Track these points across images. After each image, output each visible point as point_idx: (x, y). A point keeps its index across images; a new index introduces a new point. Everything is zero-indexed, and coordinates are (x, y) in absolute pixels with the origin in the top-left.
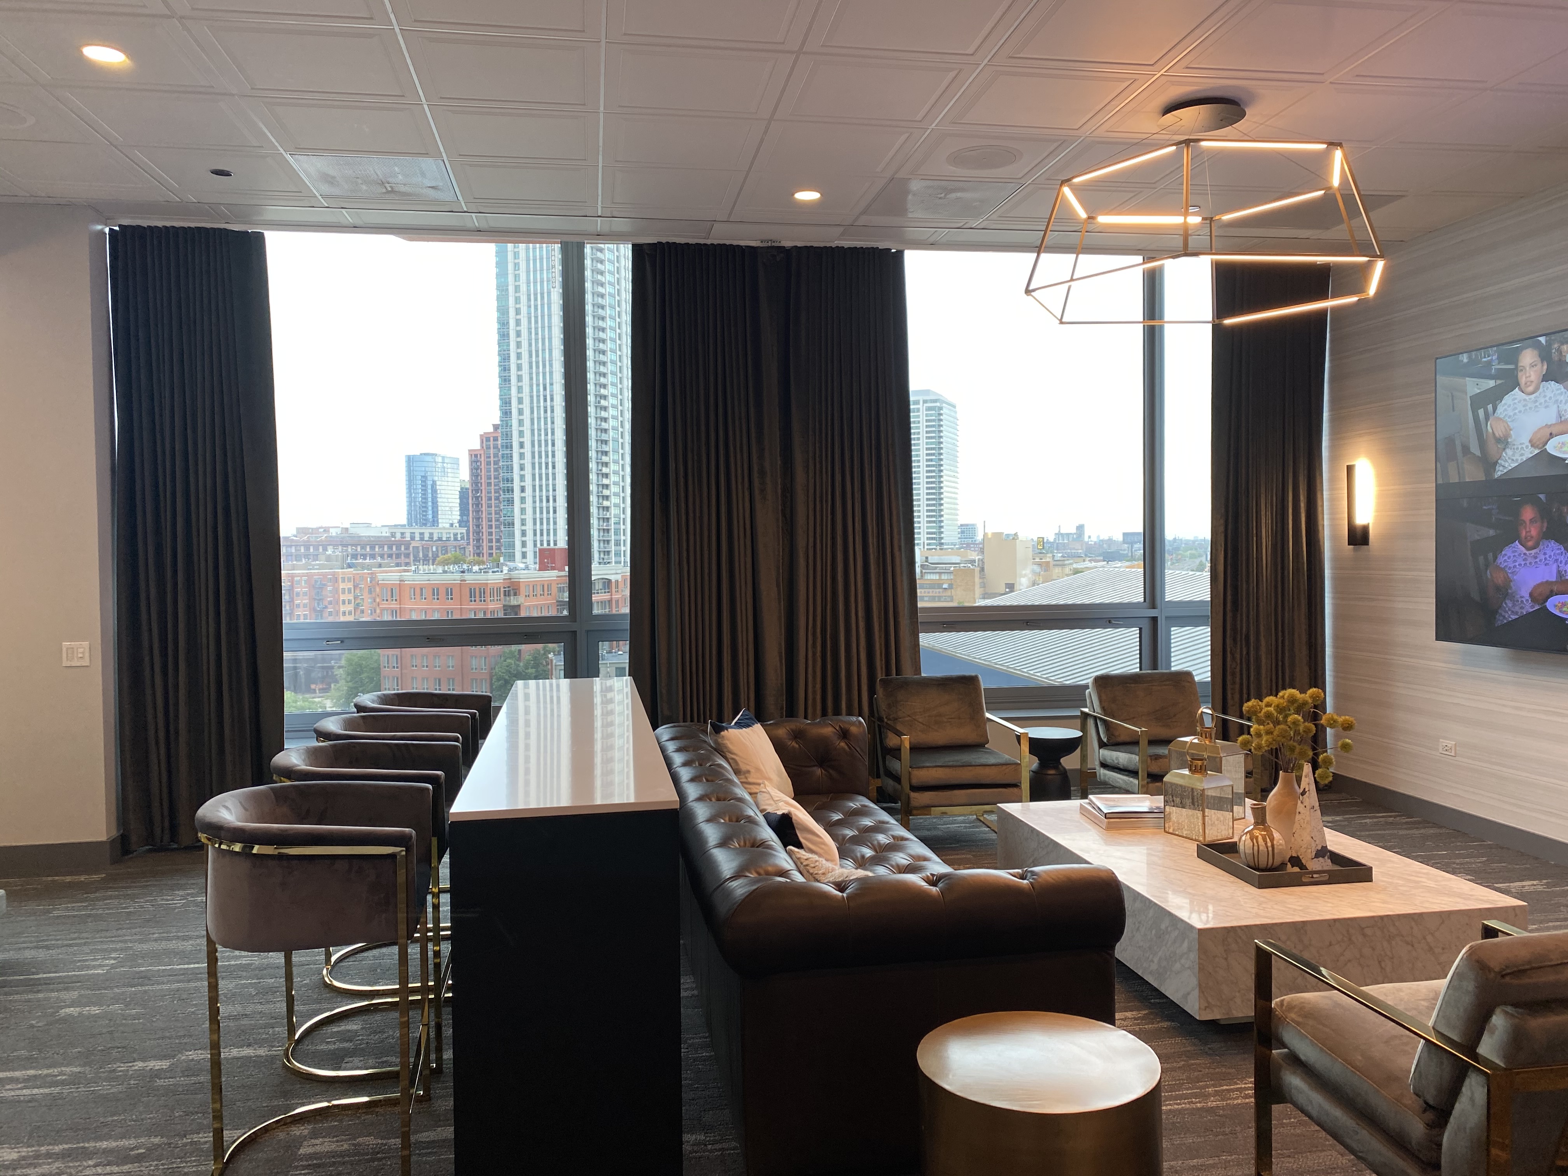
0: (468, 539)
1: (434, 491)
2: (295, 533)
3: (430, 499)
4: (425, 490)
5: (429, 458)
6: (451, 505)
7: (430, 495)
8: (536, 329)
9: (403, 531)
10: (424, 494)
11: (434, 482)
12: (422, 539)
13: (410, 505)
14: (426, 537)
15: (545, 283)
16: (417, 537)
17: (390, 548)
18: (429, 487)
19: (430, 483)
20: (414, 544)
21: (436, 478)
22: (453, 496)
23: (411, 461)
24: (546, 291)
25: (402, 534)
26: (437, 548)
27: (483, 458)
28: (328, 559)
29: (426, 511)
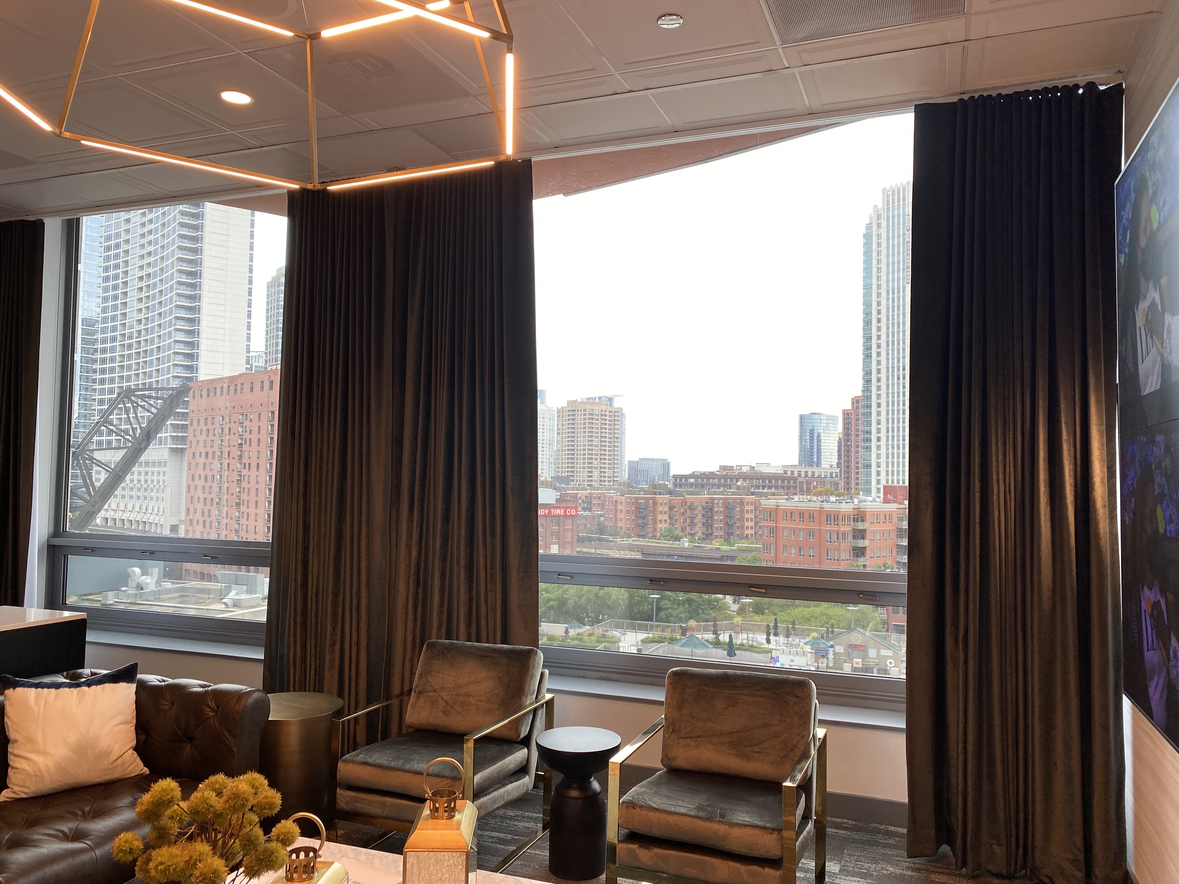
0: (841, 476)
1: (819, 441)
2: (718, 469)
3: (815, 447)
4: (812, 440)
5: (815, 417)
6: (831, 451)
7: (816, 444)
8: (893, 315)
9: (793, 470)
10: (812, 443)
11: (819, 435)
12: (806, 476)
13: (801, 451)
14: (810, 474)
15: (901, 281)
16: (803, 475)
17: (783, 481)
18: (815, 438)
19: (816, 435)
20: (800, 479)
21: (821, 431)
22: (833, 445)
23: (802, 418)
24: (901, 286)
25: (792, 472)
26: (817, 484)
27: (853, 417)
28: (738, 488)
29: (812, 456)
